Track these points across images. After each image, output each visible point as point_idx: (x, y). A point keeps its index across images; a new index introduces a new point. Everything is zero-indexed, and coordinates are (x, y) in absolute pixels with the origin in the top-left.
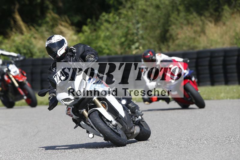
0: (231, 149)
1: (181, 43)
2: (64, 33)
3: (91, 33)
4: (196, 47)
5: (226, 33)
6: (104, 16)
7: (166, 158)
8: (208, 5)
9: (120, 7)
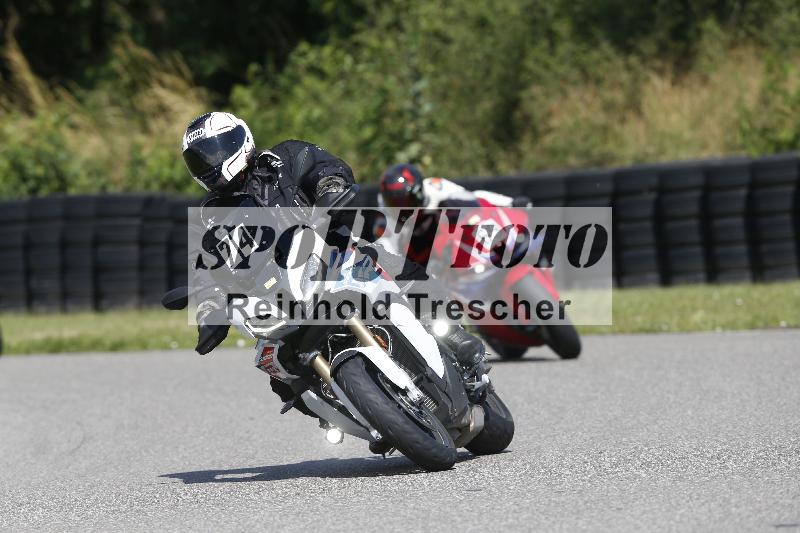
0: (727, 496)
1: (561, 143)
2: (170, 110)
3: (260, 109)
4: (610, 158)
5: (710, 111)
6: (303, 54)
7: (510, 527)
8: (651, 18)
9: (358, 25)
